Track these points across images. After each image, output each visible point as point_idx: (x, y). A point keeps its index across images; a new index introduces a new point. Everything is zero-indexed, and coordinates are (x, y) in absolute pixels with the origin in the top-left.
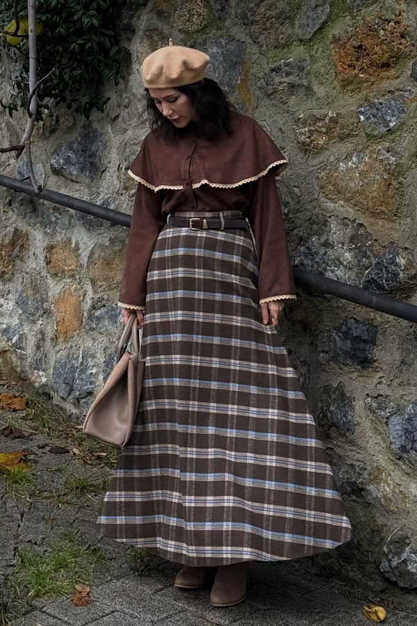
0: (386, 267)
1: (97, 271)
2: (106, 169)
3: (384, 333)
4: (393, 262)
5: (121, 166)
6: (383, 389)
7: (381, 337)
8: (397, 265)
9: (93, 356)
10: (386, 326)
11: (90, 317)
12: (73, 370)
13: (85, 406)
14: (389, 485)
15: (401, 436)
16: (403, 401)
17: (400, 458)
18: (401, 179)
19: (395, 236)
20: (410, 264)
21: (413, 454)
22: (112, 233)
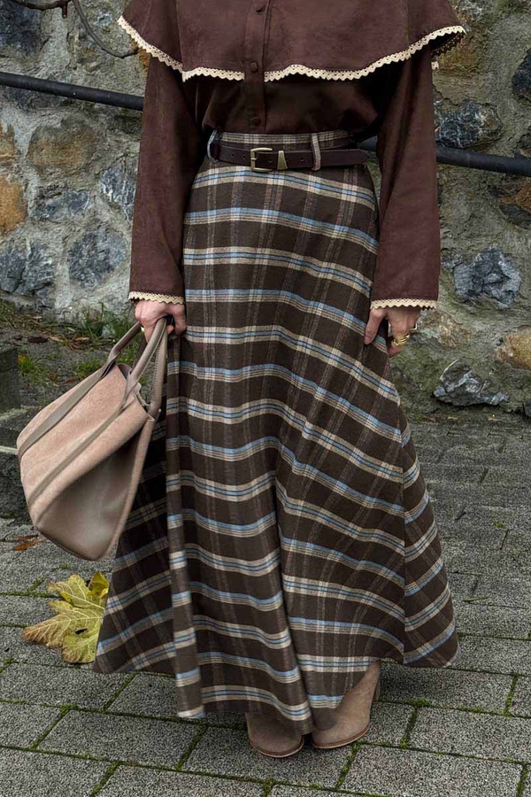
0: (461, 126)
1: (45, 156)
2: (48, 40)
3: (449, 191)
4: (471, 119)
5: (71, 35)
6: (448, 244)
7: (447, 195)
8: (476, 122)
9: (45, 247)
10: (452, 184)
11: (40, 207)
12: (21, 263)
13: (42, 296)
14: (447, 326)
15: (469, 282)
16: (470, 252)
17: (466, 301)
18: (487, 31)
19: (471, 92)
20: (491, 120)
21: (484, 296)
22: (65, 114)
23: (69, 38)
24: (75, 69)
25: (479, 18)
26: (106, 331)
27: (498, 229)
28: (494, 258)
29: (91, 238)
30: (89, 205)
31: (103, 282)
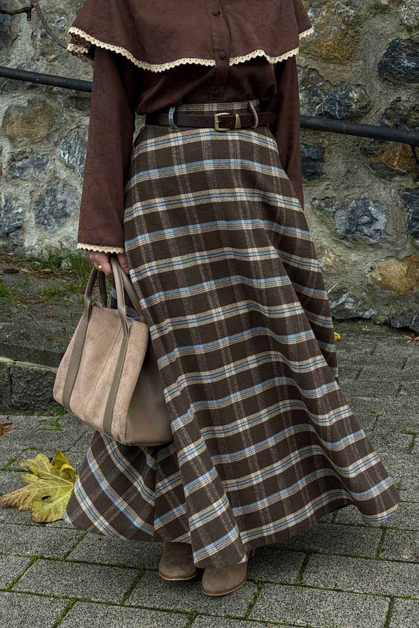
0: (339, 102)
1: (15, 129)
2: (16, 38)
3: (330, 153)
4: (347, 97)
5: (35, 34)
6: (330, 193)
7: (328, 156)
8: (350, 99)
9: (16, 199)
10: (332, 147)
11: (12, 168)
13: (14, 237)
14: (330, 257)
15: (346, 223)
16: (347, 199)
17: (344, 238)
18: (358, 28)
19: (346, 76)
20: (362, 97)
21: (358, 234)
22: (30, 95)
23: (33, 37)
24: (38, 60)
25: (351, 18)
26: (64, 264)
27: (368, 182)
28: (366, 205)
29: (52, 192)
30: (50, 166)
31: (61, 225)
